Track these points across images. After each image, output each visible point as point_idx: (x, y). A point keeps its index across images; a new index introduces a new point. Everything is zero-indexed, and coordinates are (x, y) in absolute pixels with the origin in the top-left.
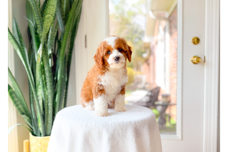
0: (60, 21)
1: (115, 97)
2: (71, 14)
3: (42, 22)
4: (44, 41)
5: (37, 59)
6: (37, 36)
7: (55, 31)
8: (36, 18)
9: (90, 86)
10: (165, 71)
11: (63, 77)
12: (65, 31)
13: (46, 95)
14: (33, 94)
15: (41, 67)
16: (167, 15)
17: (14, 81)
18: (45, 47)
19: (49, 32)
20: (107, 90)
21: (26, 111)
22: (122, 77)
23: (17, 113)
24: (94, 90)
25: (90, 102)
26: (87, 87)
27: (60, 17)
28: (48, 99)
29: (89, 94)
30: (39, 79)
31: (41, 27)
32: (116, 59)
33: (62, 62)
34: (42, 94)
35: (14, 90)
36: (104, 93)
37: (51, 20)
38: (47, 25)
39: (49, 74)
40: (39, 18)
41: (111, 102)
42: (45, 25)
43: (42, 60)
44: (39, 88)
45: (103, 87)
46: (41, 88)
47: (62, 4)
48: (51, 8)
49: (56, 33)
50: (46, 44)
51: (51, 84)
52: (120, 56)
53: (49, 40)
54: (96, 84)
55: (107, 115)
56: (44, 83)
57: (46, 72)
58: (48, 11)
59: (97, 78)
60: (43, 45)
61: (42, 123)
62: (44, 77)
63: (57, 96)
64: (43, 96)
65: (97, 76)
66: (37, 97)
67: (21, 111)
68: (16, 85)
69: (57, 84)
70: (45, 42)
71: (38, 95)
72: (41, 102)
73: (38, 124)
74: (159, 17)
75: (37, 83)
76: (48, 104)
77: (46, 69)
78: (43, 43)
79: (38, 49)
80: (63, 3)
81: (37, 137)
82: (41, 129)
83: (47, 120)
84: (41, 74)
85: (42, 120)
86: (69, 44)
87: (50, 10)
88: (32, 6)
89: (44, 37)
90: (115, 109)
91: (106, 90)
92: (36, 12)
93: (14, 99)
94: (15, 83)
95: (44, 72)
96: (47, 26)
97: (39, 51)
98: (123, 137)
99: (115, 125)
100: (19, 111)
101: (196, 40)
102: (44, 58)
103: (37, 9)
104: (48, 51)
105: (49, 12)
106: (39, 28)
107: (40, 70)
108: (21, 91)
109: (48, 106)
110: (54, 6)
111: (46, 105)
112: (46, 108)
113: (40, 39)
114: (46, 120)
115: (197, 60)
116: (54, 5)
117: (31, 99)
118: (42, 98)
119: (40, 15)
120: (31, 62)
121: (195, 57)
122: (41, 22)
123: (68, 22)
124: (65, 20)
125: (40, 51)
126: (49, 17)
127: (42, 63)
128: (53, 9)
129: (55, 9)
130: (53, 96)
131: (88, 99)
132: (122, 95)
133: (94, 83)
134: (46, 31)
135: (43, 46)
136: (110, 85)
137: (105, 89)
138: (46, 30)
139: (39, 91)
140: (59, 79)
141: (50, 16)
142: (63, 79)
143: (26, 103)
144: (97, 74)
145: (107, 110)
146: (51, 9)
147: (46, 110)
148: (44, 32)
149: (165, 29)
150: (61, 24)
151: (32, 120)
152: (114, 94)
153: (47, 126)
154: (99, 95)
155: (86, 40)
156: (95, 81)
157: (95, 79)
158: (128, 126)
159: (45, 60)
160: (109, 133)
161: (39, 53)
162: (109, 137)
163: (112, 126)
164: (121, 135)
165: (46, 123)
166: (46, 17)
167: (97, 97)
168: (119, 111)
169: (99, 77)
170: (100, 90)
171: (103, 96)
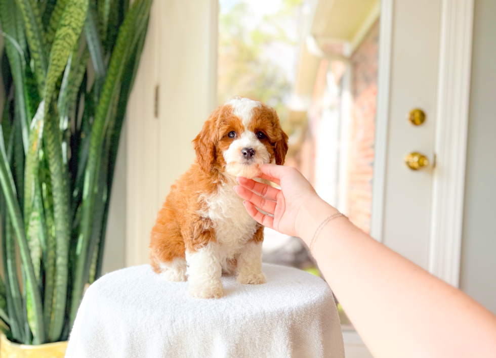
0: (95, 47)
1: (240, 250)
2: (124, 31)
3: (48, 45)
4: (50, 95)
6: (31, 81)
7: (79, 72)
8: (30, 34)
9: (177, 222)
10: (337, 179)
11: (96, 190)
12: (107, 75)
13: (51, 235)
14: (13, 231)
15: (40, 163)
16: (347, 49)
18: (52, 114)
19: (63, 73)
20: (221, 233)
24: (188, 231)
25: (176, 262)
26: (170, 226)
27: (95, 35)
28: (55, 247)
30: (33, 193)
31: (41, 57)
32: (245, 154)
33: (97, 153)
34: (39, 234)
36: (214, 239)
37: (71, 43)
38: (60, 54)
39: (61, 183)
40: (36, 35)
41: (228, 261)
42: (53, 56)
43: (44, 145)
44: (33, 219)
45: (212, 224)
46: (37, 219)
48: (73, 12)
49: (81, 76)
50: (55, 104)
51: (66, 208)
52: (257, 147)
53: (62, 94)
54: (194, 217)
55: (221, 293)
56: (47, 205)
57: (53, 177)
58: (66, 20)
59: (196, 200)
60: (47, 105)
61: (37, 309)
62: (47, 188)
63: (81, 239)
64: (42, 239)
65: (199, 194)
66: (26, 240)
69: (79, 209)
70: (52, 99)
71: (30, 237)
72: (36, 255)
73: (27, 312)
74: (330, 53)
75: (27, 204)
76: (55, 260)
77: (54, 168)
78: (49, 100)
79: (33, 117)
81: (22, 347)
82: (33, 324)
83: (52, 300)
84: (38, 181)
85: (36, 303)
86: (113, 106)
87: (72, 17)
89: (52, 86)
90: (237, 278)
91: (217, 233)
92: (30, 19)
95: (48, 176)
96: (59, 57)
97: (34, 120)
98: (262, 350)
99: (244, 322)
101: (417, 115)
102: (49, 141)
103: (33, 9)
105: (67, 23)
106: (37, 59)
107: (37, 171)
109: (55, 265)
110: (81, 8)
111: (48, 265)
112: (50, 270)
113: (39, 90)
114: (47, 302)
115: (418, 162)
116: (81, 4)
117: (8, 247)
118: (38, 243)
119: (41, 26)
120: (10, 147)
121: (414, 154)
122: (43, 46)
123: (117, 52)
124: (108, 44)
125: (38, 121)
126: (68, 34)
127: (41, 154)
128: (79, 14)
129: (83, 14)
130: (69, 238)
131: (170, 254)
132: (256, 243)
133: (190, 213)
134: (56, 71)
135: (47, 110)
136: (230, 220)
137: (215, 229)
138: (58, 69)
139: (32, 226)
140: (88, 196)
141: (70, 31)
142: (96, 195)
144: (200, 189)
145: (220, 282)
146: (73, 15)
147: (49, 275)
148: (52, 72)
149: (340, 83)
150: (96, 55)
151: (9, 300)
152: (239, 243)
153: (50, 318)
154: (201, 244)
155: (157, 98)
156: (192, 208)
157: (191, 204)
158: (274, 322)
159: (50, 145)
160: (229, 342)
161: (34, 128)
162: (229, 350)
163: (236, 323)
164: (258, 345)
165: (49, 309)
166: (59, 35)
167: (196, 249)
168: (249, 283)
169: (203, 198)
170: (205, 233)
171: (211, 246)
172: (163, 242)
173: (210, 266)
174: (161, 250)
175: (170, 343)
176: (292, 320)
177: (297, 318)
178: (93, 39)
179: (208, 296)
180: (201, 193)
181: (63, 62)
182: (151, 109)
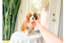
2: (18, 3)
16: (45, 6)
28: (9, 29)
37: (11, 4)
39: (10, 21)
43: (8, 16)
51: (10, 24)
53: (10, 10)
71: (6, 27)
72: (6, 30)
73: (5, 36)
74: (43, 6)
105: (11, 1)
112: (8, 32)
113: (7, 9)
121: (53, 19)
122: (8, 4)
140: (13, 23)
149: (44, 10)
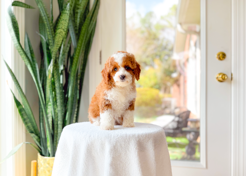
0: (73, 36)
1: (123, 113)
2: (84, 29)
3: (54, 37)
4: (55, 56)
5: (48, 75)
6: (49, 51)
7: (67, 47)
8: (49, 33)
9: (97, 102)
12: (77, 47)
13: (56, 112)
14: (42, 111)
15: (52, 83)
16: (198, 28)
17: (24, 98)
18: (56, 63)
19: (60, 47)
20: (114, 105)
21: (35, 130)
22: (129, 93)
23: (26, 131)
24: (101, 105)
25: (98, 118)
26: (95, 103)
27: (73, 31)
28: (57, 117)
29: (96, 110)
30: (49, 95)
31: (52, 42)
32: (121, 78)
33: (74, 78)
34: (52, 112)
35: (23, 107)
36: (111, 108)
37: (63, 35)
38: (58, 40)
39: (60, 91)
40: (51, 33)
41: (119, 118)
42: (56, 40)
43: (53, 76)
44: (49, 105)
45: (109, 102)
46: (51, 105)
47: (75, 18)
48: (63, 23)
49: (68, 48)
50: (57, 60)
51: (62, 101)
53: (61, 56)
54: (103, 99)
55: (112, 129)
56: (54, 100)
58: (60, 26)
59: (103, 93)
60: (54, 60)
61: (51, 142)
62: (55, 93)
63: (68, 113)
64: (53, 114)
65: (104, 91)
66: (47, 114)
67: (30, 130)
68: (26, 101)
69: (68, 102)
70: (56, 58)
71: (48, 113)
72: (50, 120)
73: (47, 143)
75: (47, 100)
76: (57, 122)
77: (57, 85)
78: (54, 58)
80: (77, 17)
81: (45, 157)
83: (56, 139)
84: (51, 91)
85: (50, 139)
86: (82, 60)
87: (62, 25)
88: (45, 20)
89: (56, 52)
92: (49, 27)
93: (23, 116)
94: (25, 100)
95: (55, 89)
96: (58, 41)
97: (50, 66)
98: (125, 149)
99: (118, 137)
100: (28, 129)
101: (221, 55)
102: (55, 74)
103: (50, 23)
104: (59, 67)
105: (61, 27)
106: (51, 43)
107: (51, 86)
108: (30, 108)
109: (57, 125)
110: (66, 21)
111: (55, 123)
112: (55, 126)
113: (51, 54)
114: (55, 140)
115: (222, 77)
116: (66, 19)
117: (41, 118)
118: (51, 116)
119: (53, 30)
120: (42, 78)
121: (220, 74)
123: (81, 37)
124: (78, 35)
125: (51, 67)
126: (61, 32)
127: (52, 79)
128: (65, 23)
129: (67, 23)
130: (63, 114)
131: (96, 114)
132: (131, 111)
133: (101, 97)
134: (57, 46)
135: (54, 62)
137: (112, 104)
138: (58, 45)
139: (49, 108)
140: (70, 96)
141: (62, 30)
143: (35, 121)
146: (63, 24)
147: (55, 129)
148: (56, 47)
150: (74, 39)
151: (41, 139)
152: (122, 110)
153: (56, 146)
154: (105, 110)
155: (101, 56)
158: (130, 138)
159: (55, 76)
160: (111, 145)
161: (49, 69)
162: (111, 148)
163: (114, 137)
164: (124, 147)
165: (56, 143)
166: (58, 32)
167: (103, 112)
168: (127, 127)
169: (106, 92)
170: (107, 105)
171: (109, 110)
172: (93, 110)
173: (109, 118)
174: (92, 113)
175: (88, 145)
176: (139, 138)
177: (141, 138)
178: (72, 33)
179: (106, 129)
180: (105, 90)
181: (60, 42)
182: (98, 61)
